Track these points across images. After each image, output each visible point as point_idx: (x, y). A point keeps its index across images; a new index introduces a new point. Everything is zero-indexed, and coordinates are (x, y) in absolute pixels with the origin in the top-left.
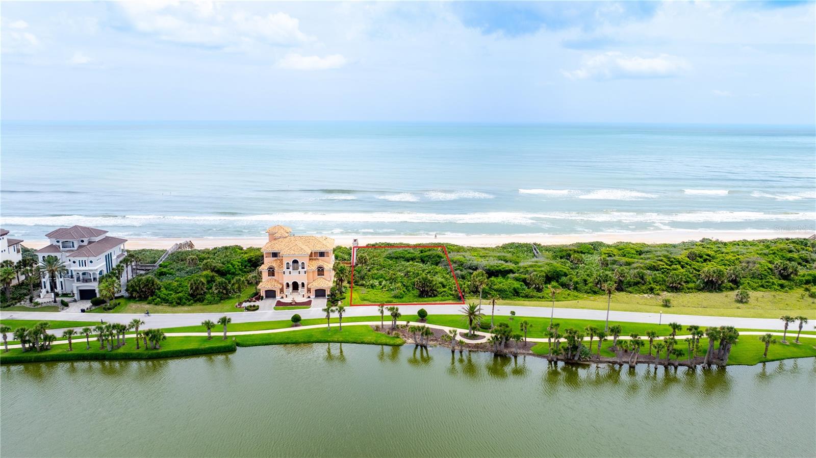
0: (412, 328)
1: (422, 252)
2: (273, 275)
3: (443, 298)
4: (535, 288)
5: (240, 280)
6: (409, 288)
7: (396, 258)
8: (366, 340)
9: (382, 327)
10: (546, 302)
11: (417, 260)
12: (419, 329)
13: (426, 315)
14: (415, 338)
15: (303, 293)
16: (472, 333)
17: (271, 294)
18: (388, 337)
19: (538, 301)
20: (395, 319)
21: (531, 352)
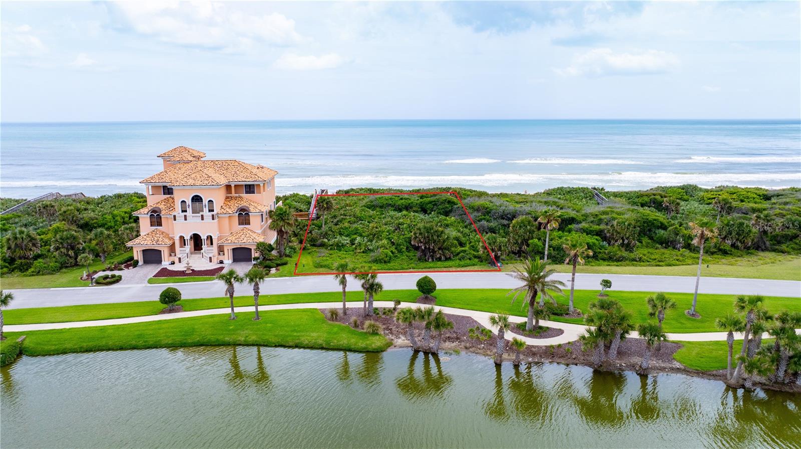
0: (405, 314)
1: (421, 198)
2: (160, 224)
3: (462, 263)
4: (622, 245)
6: (402, 247)
7: (381, 207)
8: (305, 340)
9: (345, 313)
10: (650, 268)
11: (414, 209)
12: (420, 315)
13: (434, 288)
14: (412, 335)
15: (211, 255)
16: (534, 323)
17: (152, 256)
18: (353, 333)
19: (633, 265)
20: (371, 296)
21: (677, 365)
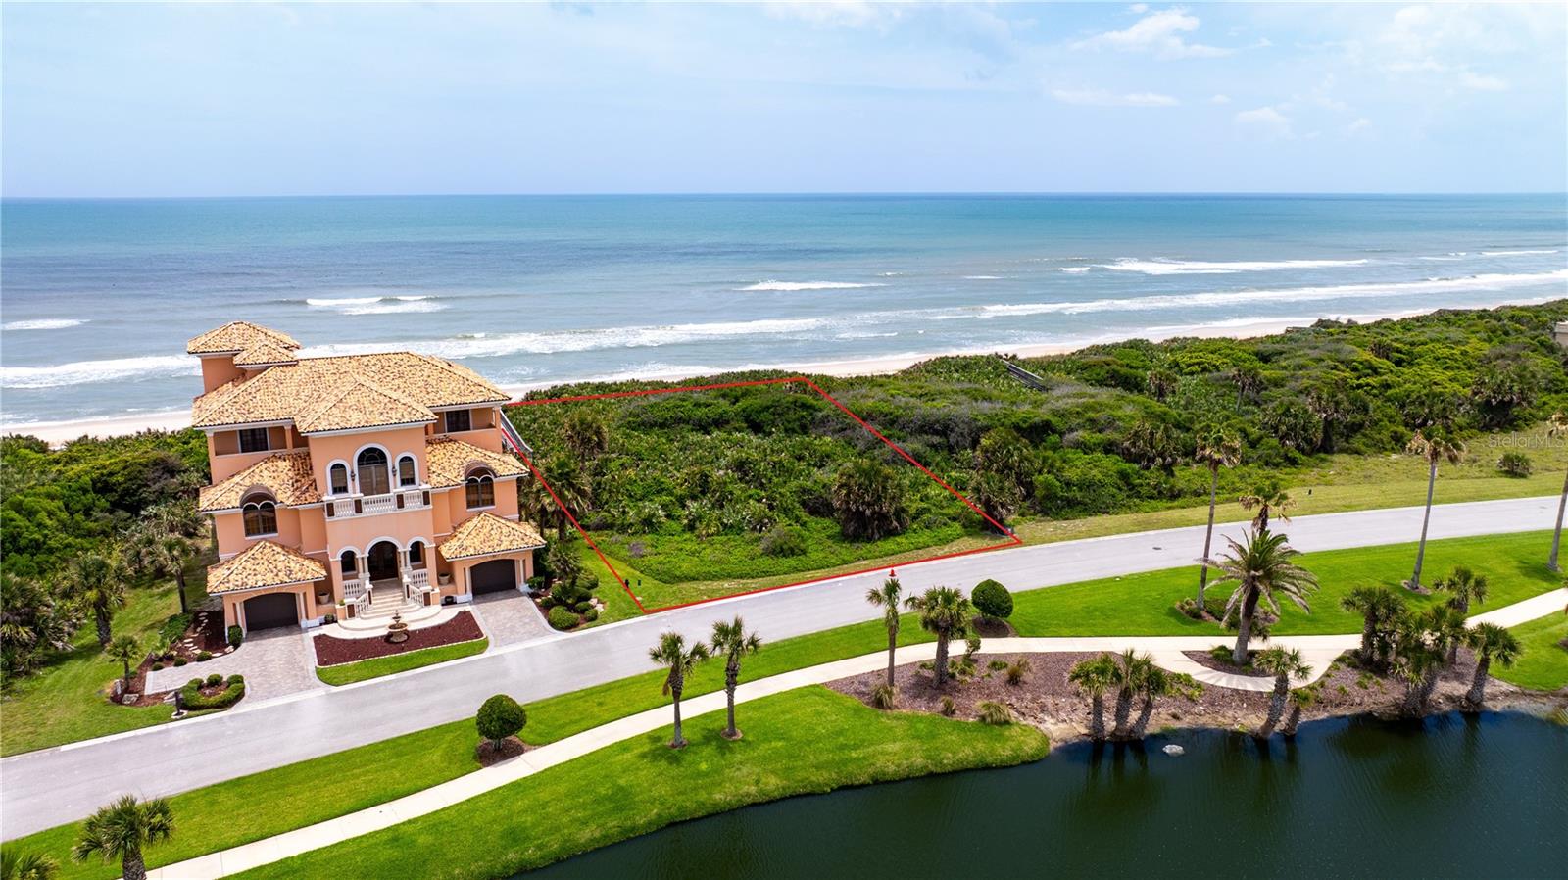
2: (273, 526)
5: (102, 566)
11: (733, 425)
17: (273, 612)
21: (1506, 686)
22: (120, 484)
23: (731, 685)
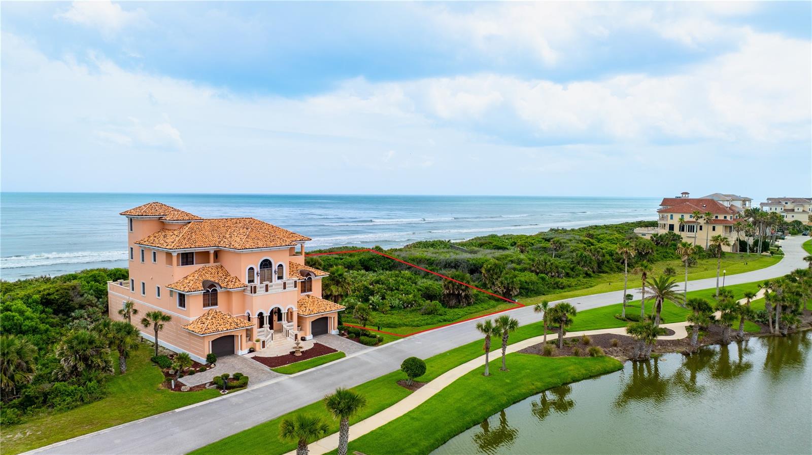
2: (215, 302)
22: (57, 300)
23: (504, 346)
